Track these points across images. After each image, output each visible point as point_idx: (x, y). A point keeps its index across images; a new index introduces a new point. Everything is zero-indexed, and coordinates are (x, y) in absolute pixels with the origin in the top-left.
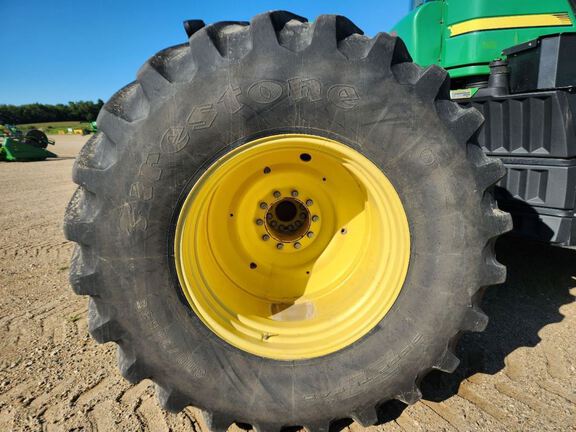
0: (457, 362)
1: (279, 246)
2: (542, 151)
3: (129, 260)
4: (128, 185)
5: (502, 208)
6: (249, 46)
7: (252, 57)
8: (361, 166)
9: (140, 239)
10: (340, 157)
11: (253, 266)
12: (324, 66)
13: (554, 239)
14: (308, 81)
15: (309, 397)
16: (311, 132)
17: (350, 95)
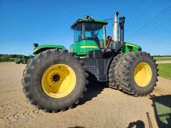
0: (83, 96)
1: (55, 83)
2: (95, 66)
3: (35, 83)
4: (36, 71)
5: (87, 73)
6: (54, 53)
7: (55, 54)
8: (69, 68)
9: (37, 79)
10: (66, 67)
11: (50, 86)
12: (64, 56)
13: (98, 80)
14: (62, 57)
15: (62, 103)
16: (62, 64)
17: (67, 59)
